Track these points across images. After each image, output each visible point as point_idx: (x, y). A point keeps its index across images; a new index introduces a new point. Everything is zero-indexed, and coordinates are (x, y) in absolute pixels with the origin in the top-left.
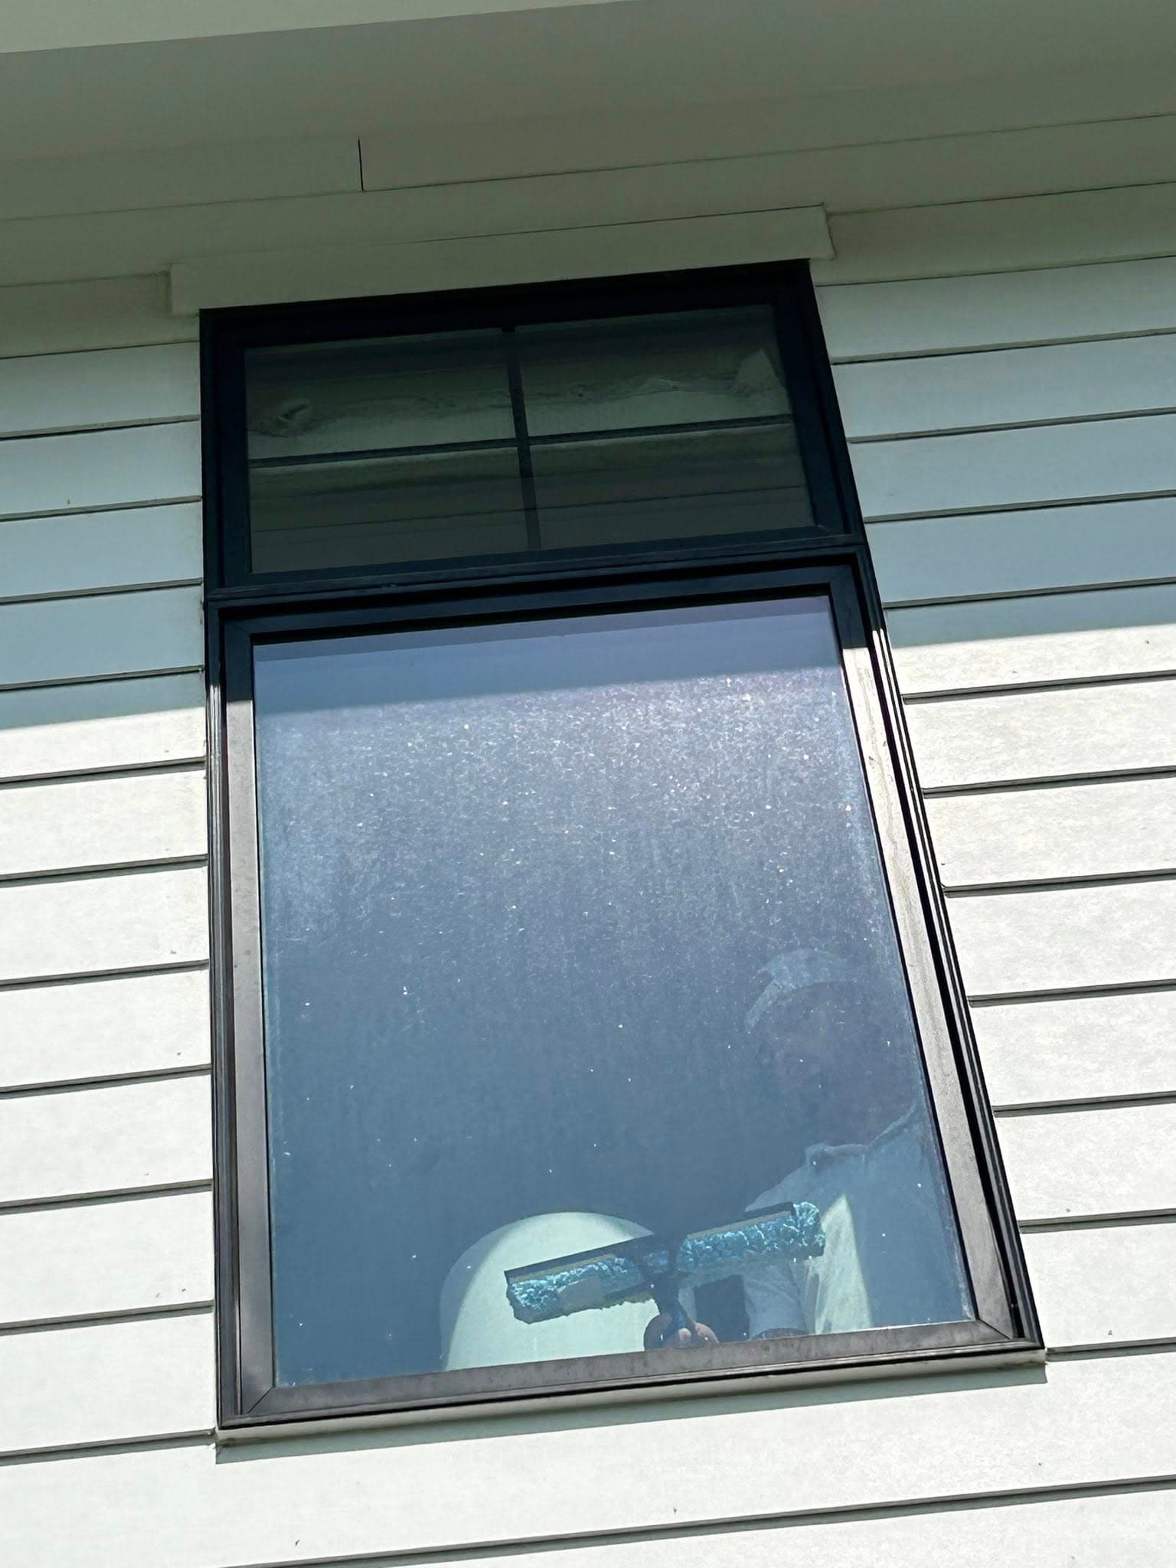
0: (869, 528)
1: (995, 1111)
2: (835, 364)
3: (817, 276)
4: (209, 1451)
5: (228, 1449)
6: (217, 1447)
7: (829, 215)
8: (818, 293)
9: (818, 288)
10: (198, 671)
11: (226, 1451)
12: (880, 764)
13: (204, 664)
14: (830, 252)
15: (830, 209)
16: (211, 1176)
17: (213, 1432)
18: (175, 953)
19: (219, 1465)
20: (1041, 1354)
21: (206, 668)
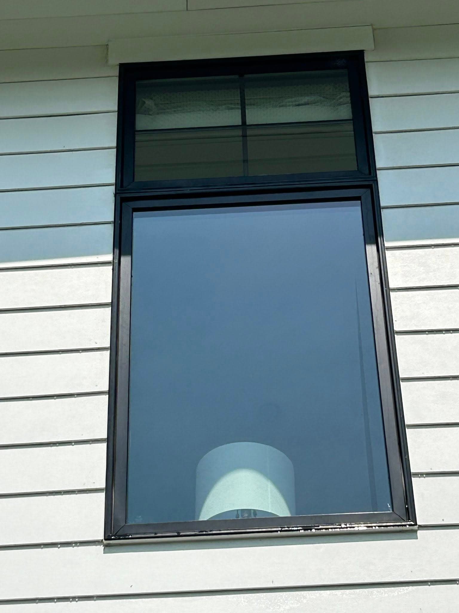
0: (378, 172)
1: (406, 426)
2: (371, 97)
3: (367, 58)
4: (101, 548)
5: (108, 548)
6: (103, 546)
7: (374, 30)
8: (367, 65)
9: (367, 63)
10: (111, 223)
11: (107, 548)
12: (375, 276)
13: (113, 220)
14: (373, 47)
15: (374, 27)
16: (106, 437)
17: (102, 540)
18: (97, 343)
19: (104, 554)
20: (416, 527)
21: (115, 222)
